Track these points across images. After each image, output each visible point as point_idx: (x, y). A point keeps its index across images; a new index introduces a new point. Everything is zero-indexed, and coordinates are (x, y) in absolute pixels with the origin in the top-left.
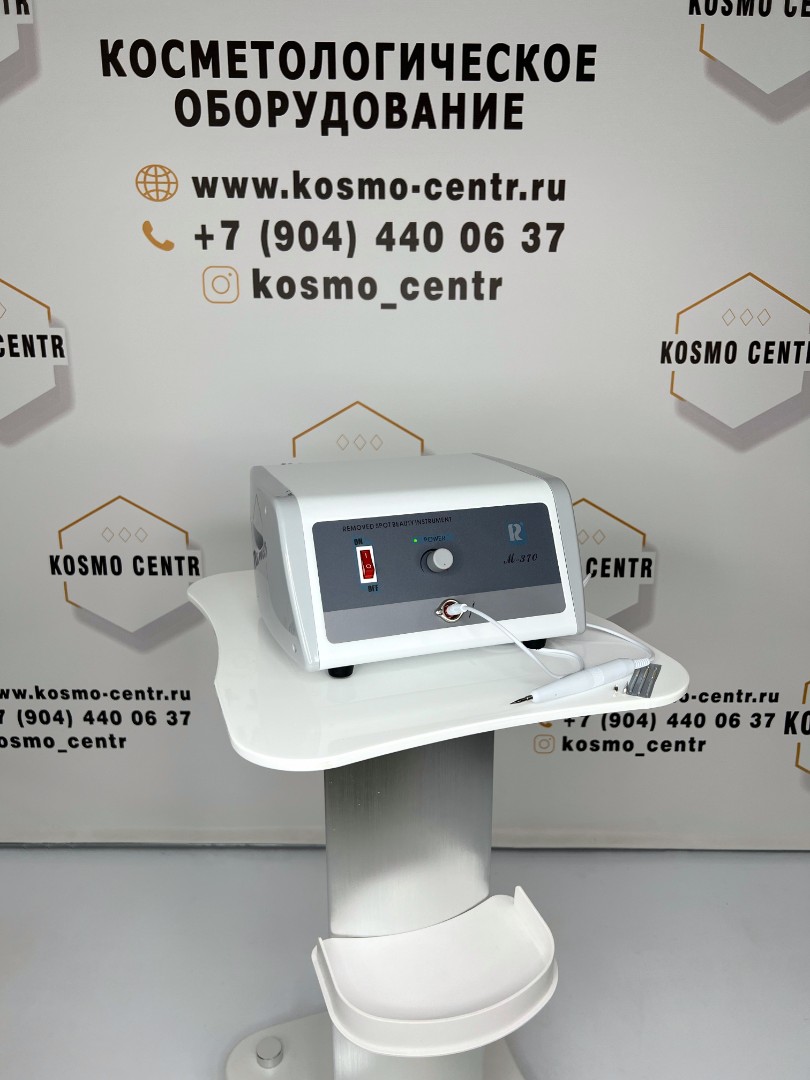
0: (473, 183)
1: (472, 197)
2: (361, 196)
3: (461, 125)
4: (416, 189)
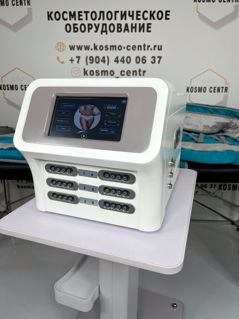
0: (139, 46)
1: (138, 49)
3: (136, 31)
4: (124, 48)
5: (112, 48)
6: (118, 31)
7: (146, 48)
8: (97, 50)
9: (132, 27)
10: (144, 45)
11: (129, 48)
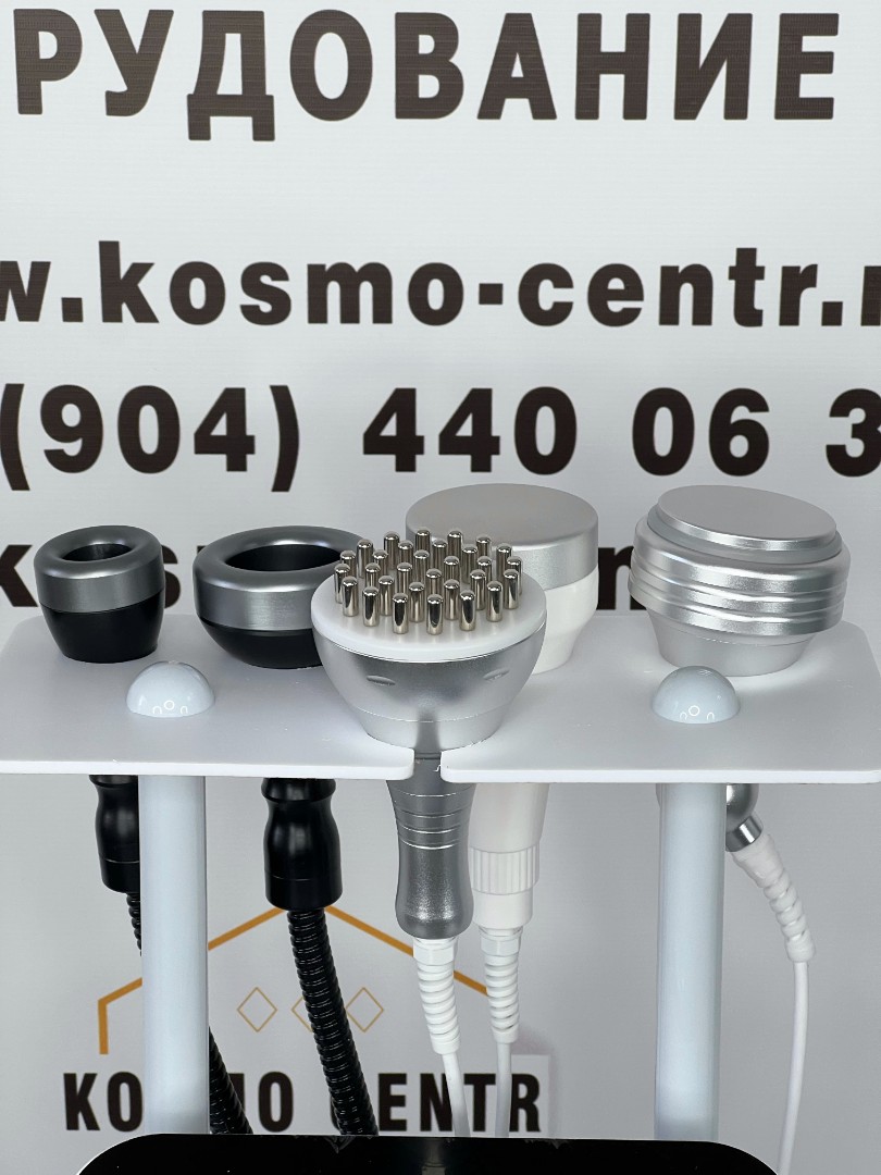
0: (671, 279)
1: (669, 315)
2: (317, 314)
3: (635, 107)
4: (491, 294)
5: (334, 290)
6: (409, 105)
7: (767, 295)
8: (144, 314)
10: (746, 269)
11: (548, 295)
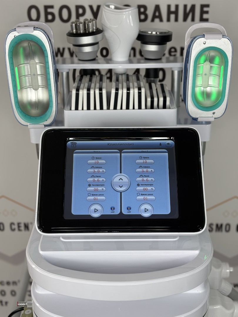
3: (176, 20)
6: (141, 20)
9: (169, 12)
